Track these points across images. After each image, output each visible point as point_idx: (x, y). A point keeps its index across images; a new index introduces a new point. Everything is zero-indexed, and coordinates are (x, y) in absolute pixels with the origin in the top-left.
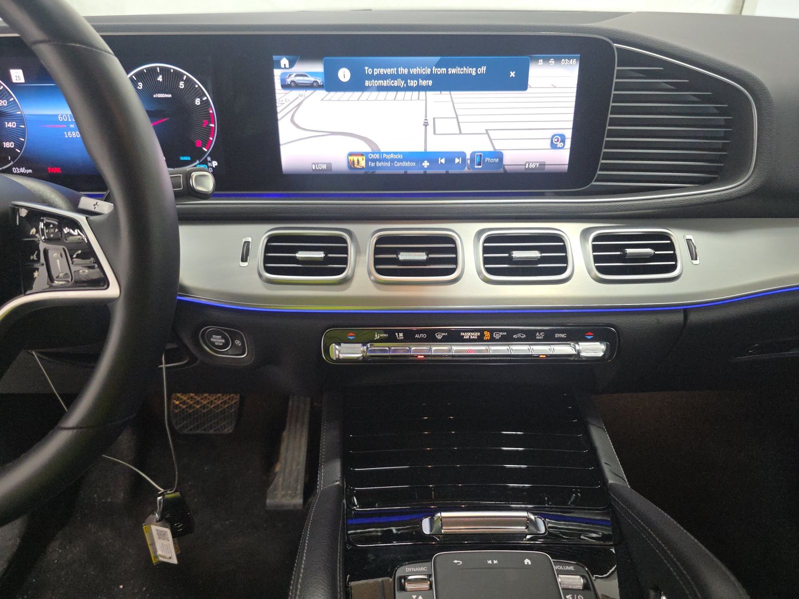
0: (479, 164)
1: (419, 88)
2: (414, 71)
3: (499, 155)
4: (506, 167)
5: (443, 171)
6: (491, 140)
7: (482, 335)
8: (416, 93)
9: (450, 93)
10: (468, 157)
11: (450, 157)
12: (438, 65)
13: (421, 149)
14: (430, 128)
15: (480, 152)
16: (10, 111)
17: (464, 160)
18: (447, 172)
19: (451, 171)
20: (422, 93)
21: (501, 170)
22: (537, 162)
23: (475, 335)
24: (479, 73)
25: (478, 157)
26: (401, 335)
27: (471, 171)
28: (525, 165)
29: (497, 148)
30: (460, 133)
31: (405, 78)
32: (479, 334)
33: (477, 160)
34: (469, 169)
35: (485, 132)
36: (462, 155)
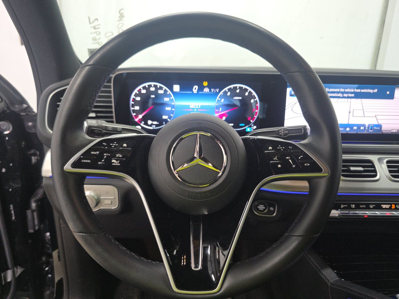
0: (371, 130)
1: (348, 97)
2: (346, 90)
3: (380, 126)
4: (383, 131)
5: (355, 132)
6: (377, 119)
7: (391, 206)
8: (346, 99)
9: (361, 100)
10: (367, 126)
11: (359, 126)
12: (357, 88)
13: (346, 123)
14: (351, 114)
15: (372, 125)
16: (170, 103)
17: (365, 128)
18: (357, 133)
19: (359, 133)
20: (349, 99)
21: (381, 133)
22: (396, 130)
23: (388, 206)
24: (374, 92)
25: (371, 127)
26: (354, 206)
27: (367, 133)
28: (391, 131)
29: (379, 123)
30: (364, 116)
31: (343, 93)
32: (390, 206)
33: (370, 128)
34: (366, 132)
35: (375, 116)
36: (364, 125)
